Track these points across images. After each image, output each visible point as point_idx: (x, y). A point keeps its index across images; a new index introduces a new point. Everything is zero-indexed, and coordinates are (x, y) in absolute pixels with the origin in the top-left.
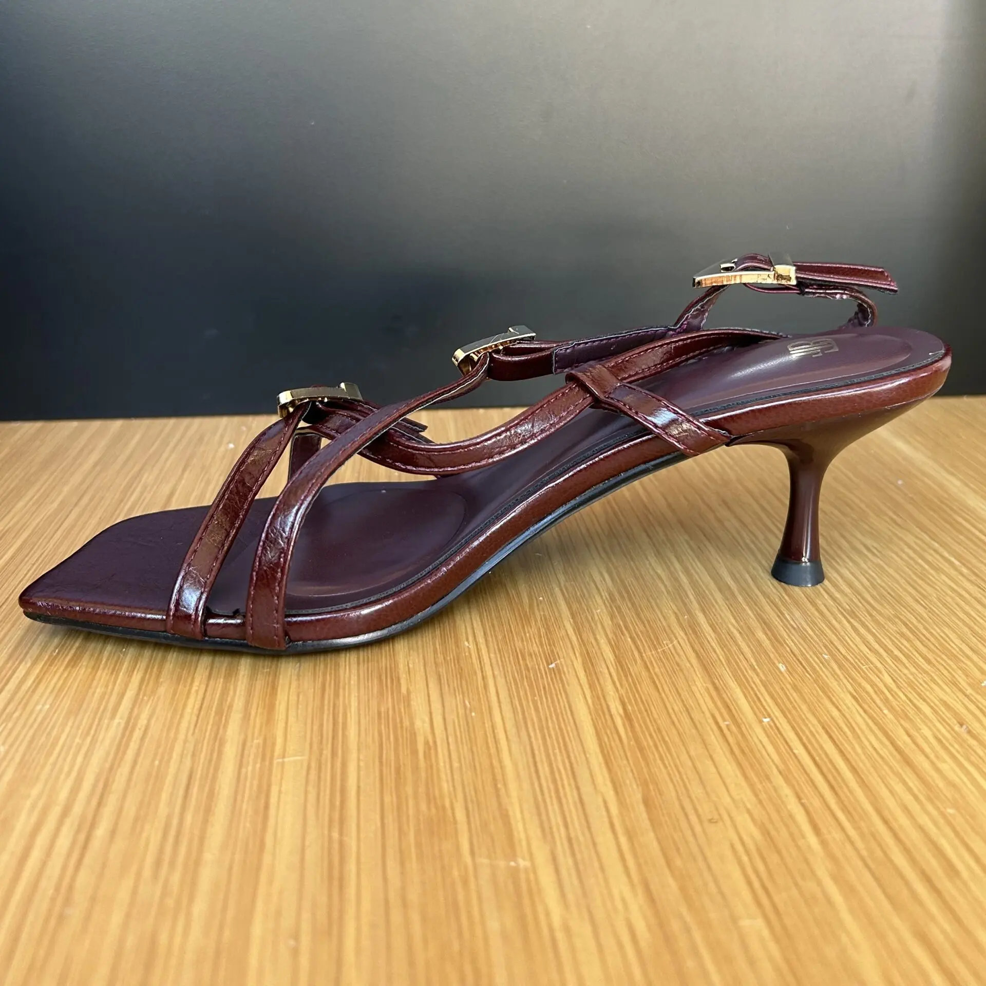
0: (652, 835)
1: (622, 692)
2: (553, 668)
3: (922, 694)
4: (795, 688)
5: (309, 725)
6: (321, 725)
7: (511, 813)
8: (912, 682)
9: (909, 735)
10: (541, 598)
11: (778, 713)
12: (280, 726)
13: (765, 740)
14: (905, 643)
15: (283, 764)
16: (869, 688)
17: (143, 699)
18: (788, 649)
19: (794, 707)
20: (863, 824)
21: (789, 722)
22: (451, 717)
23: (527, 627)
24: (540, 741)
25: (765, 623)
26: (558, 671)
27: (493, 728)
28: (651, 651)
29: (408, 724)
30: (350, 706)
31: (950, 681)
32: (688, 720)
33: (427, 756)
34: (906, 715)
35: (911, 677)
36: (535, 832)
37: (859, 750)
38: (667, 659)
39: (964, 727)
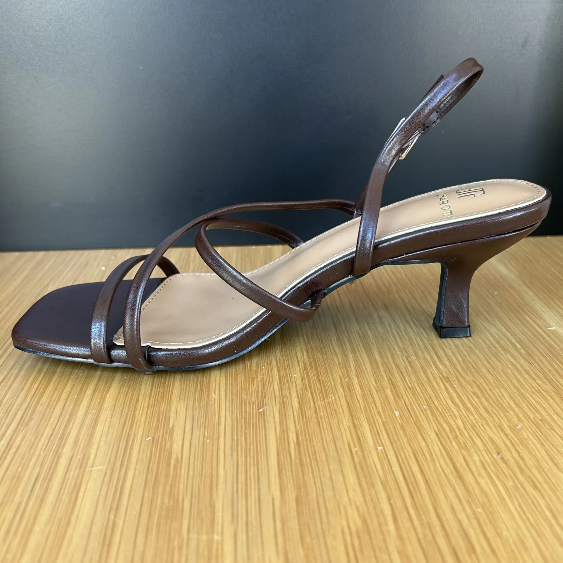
0: (296, 521)
1: (298, 427)
2: (261, 412)
3: (479, 433)
4: (402, 427)
5: (111, 447)
6: (118, 447)
7: (216, 505)
8: (475, 425)
9: (465, 460)
10: (264, 367)
11: (388, 443)
12: (95, 447)
13: (377, 461)
14: (476, 399)
15: (91, 471)
16: (447, 429)
17: (20, 429)
18: (403, 402)
19: (399, 439)
20: (423, 517)
21: (394, 449)
22: (195, 442)
23: (251, 385)
24: (243, 459)
25: (393, 384)
26: (264, 414)
27: (218, 449)
28: (321, 402)
29: (169, 447)
30: (138, 435)
31: (498, 425)
32: (333, 447)
33: (175, 468)
34: (466, 446)
35: (474, 422)
36: (228, 519)
37: (432, 469)
38: (330, 406)
39: (500, 455)
